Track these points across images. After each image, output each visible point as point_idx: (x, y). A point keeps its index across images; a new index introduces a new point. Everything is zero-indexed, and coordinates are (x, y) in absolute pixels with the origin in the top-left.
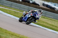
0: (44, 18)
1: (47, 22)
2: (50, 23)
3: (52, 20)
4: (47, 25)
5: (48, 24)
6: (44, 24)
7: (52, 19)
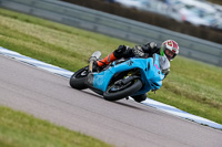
0: (27, 21)
1: (39, 36)
2: (52, 41)
3: (56, 29)
4: (40, 49)
5: (43, 44)
6: (29, 45)
7: (57, 25)
